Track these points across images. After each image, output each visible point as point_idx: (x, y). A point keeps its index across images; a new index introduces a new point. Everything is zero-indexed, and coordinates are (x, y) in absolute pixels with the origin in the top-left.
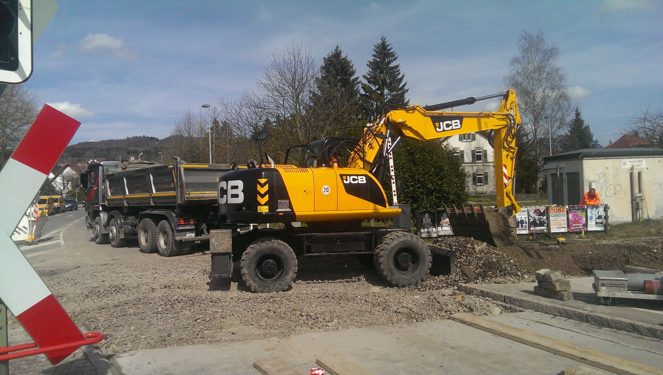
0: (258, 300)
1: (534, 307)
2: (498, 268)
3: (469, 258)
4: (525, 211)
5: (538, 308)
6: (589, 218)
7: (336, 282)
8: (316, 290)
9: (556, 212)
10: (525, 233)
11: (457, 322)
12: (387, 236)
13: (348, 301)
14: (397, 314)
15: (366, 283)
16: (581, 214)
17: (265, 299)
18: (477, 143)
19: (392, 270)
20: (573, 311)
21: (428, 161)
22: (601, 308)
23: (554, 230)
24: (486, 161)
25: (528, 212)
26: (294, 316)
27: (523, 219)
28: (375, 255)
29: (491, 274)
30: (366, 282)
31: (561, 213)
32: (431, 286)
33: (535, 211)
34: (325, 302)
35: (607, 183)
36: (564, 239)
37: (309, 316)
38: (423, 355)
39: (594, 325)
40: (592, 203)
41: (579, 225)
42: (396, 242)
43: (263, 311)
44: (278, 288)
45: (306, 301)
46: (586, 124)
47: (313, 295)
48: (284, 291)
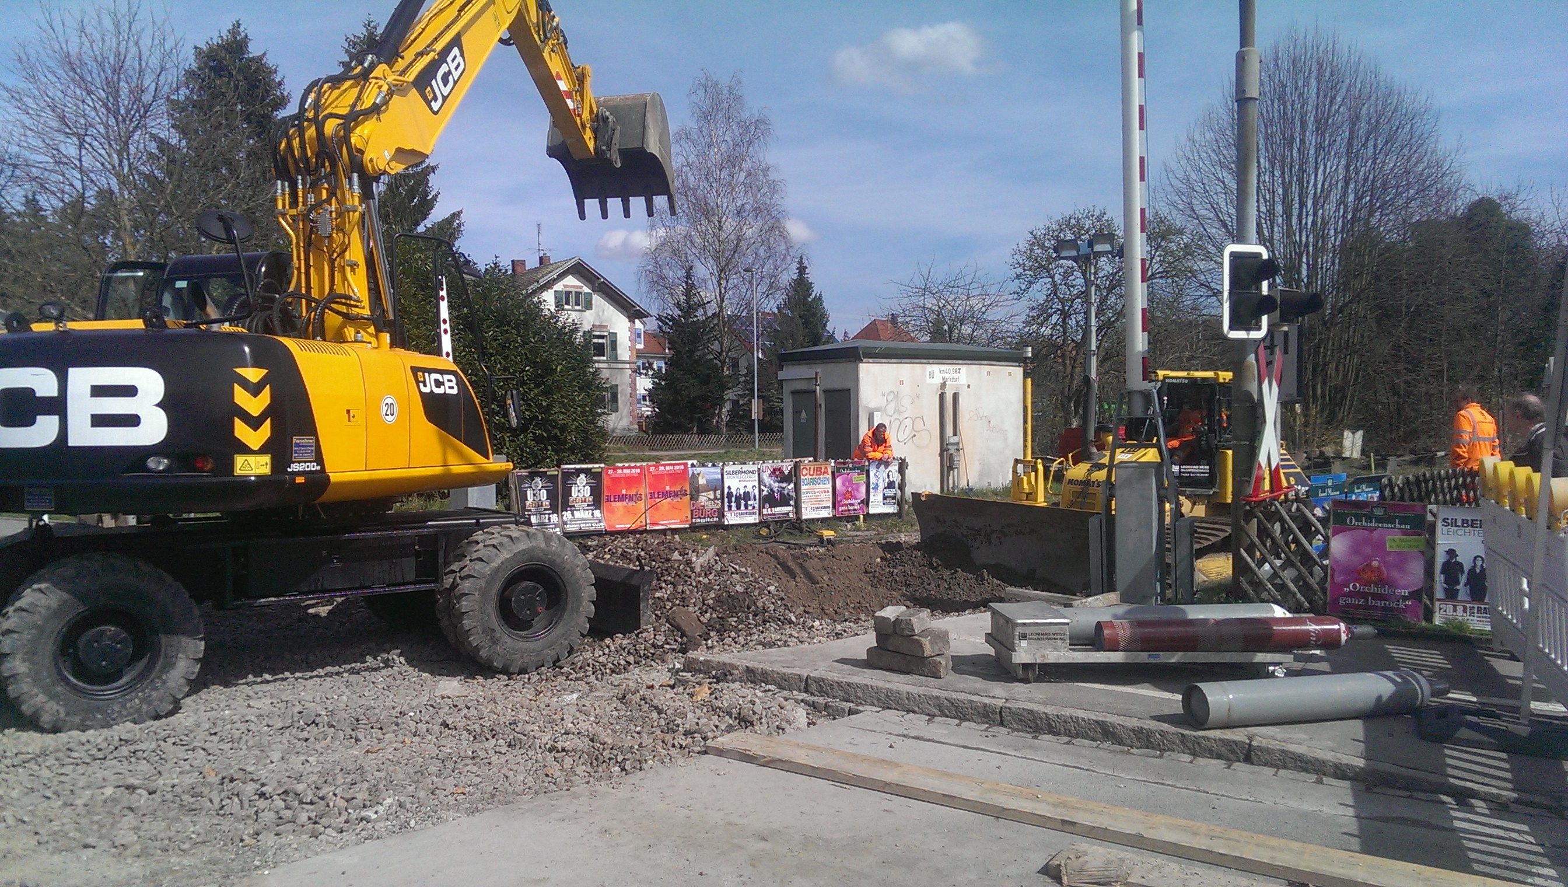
0: (74, 754)
1: (879, 700)
2: (749, 608)
3: (680, 588)
4: (752, 472)
5: (888, 701)
6: (872, 486)
7: (317, 676)
8: (263, 704)
9: (812, 473)
10: (752, 521)
11: (730, 760)
12: (474, 538)
13: (381, 729)
14: (557, 755)
15: (412, 672)
16: (858, 479)
17: (100, 750)
18: (598, 315)
19: (493, 630)
20: (971, 702)
21: (517, 348)
22: (1019, 689)
23: (807, 514)
24: (615, 359)
25: (759, 474)
26: (236, 799)
27: (749, 489)
28: (441, 593)
29: (736, 622)
30: (407, 667)
31: (822, 476)
32: (597, 664)
33: (774, 471)
34: (307, 740)
35: (900, 413)
36: (832, 533)
37: (291, 794)
38: (701, 874)
39: (1018, 730)
40: (878, 455)
41: (854, 501)
42: (505, 555)
43: (109, 791)
44: (138, 711)
45: (247, 742)
46: (816, 291)
47: (265, 723)
48: (157, 717)
